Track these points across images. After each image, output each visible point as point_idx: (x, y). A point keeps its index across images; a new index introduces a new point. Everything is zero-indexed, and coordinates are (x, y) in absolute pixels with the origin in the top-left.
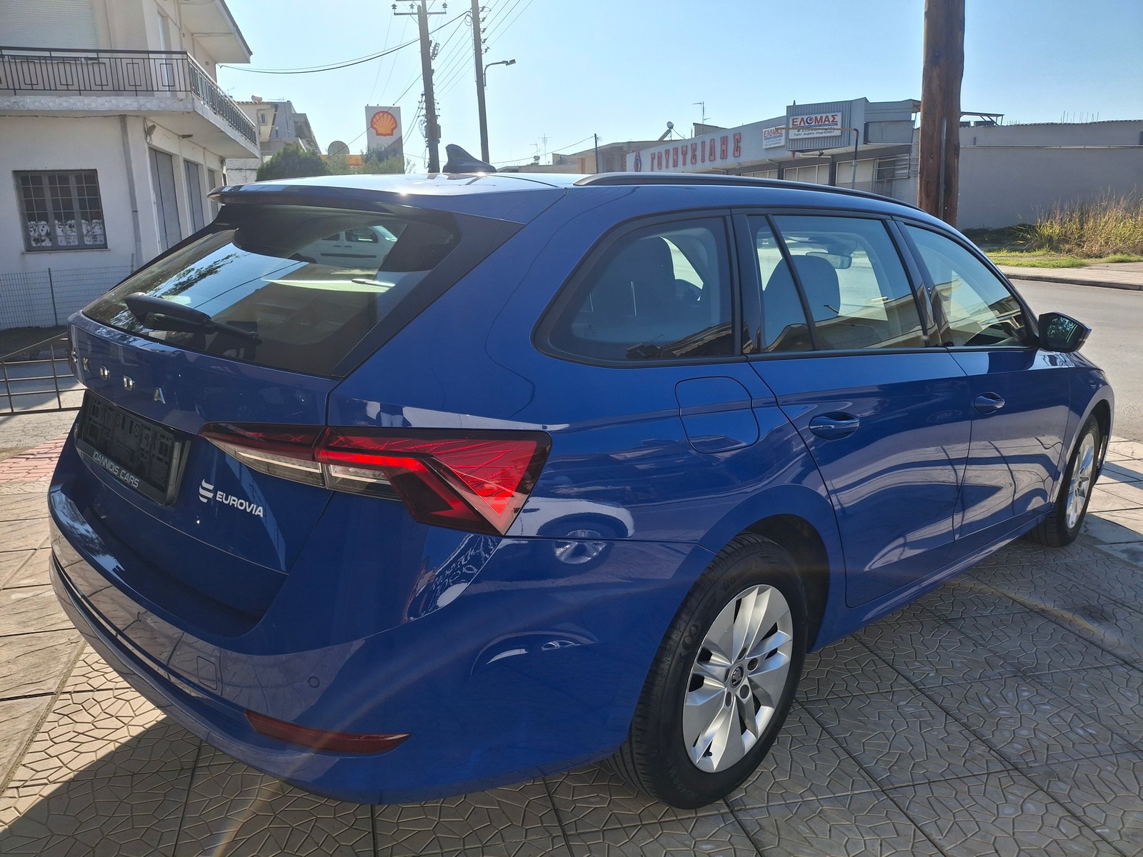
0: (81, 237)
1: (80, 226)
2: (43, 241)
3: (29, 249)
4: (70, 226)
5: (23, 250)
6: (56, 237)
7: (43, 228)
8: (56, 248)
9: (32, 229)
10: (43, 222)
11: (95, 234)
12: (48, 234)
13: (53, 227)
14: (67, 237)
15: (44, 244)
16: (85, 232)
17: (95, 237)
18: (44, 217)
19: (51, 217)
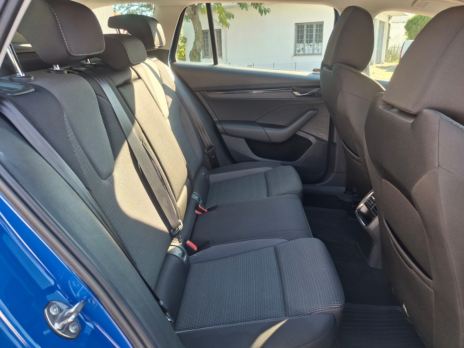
0: (313, 50)
1: (314, 45)
2: (300, 51)
3: (295, 55)
4: (311, 46)
5: (293, 55)
6: (305, 50)
7: (301, 46)
8: (304, 54)
9: (297, 47)
10: (302, 44)
11: (319, 49)
12: (302, 49)
13: (304, 46)
14: (309, 50)
15: (300, 53)
16: (315, 48)
17: (318, 50)
18: (302, 42)
19: (305, 41)
